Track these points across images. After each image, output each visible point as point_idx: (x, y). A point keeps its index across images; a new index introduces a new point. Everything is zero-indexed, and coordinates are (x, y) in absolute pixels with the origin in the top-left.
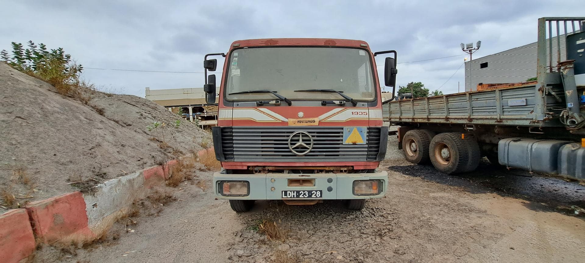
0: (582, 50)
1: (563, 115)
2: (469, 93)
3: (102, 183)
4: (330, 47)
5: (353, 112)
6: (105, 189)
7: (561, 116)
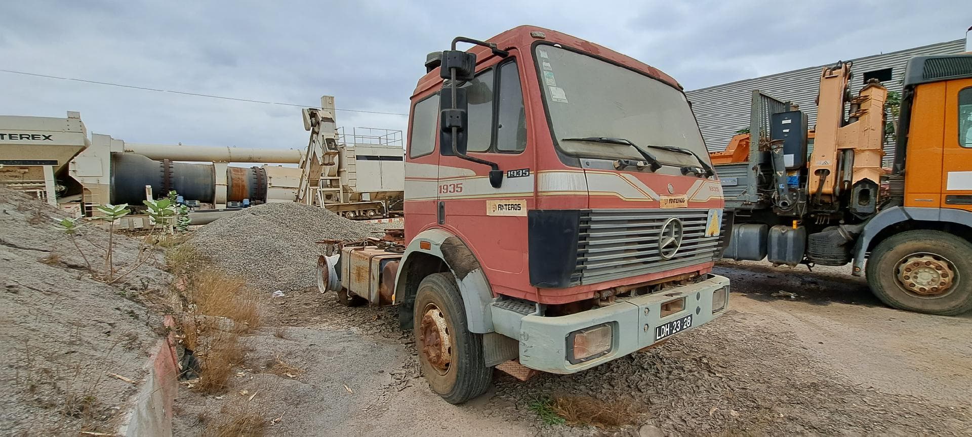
0: (787, 131)
1: (774, 197)
5: (710, 187)
7: (772, 197)
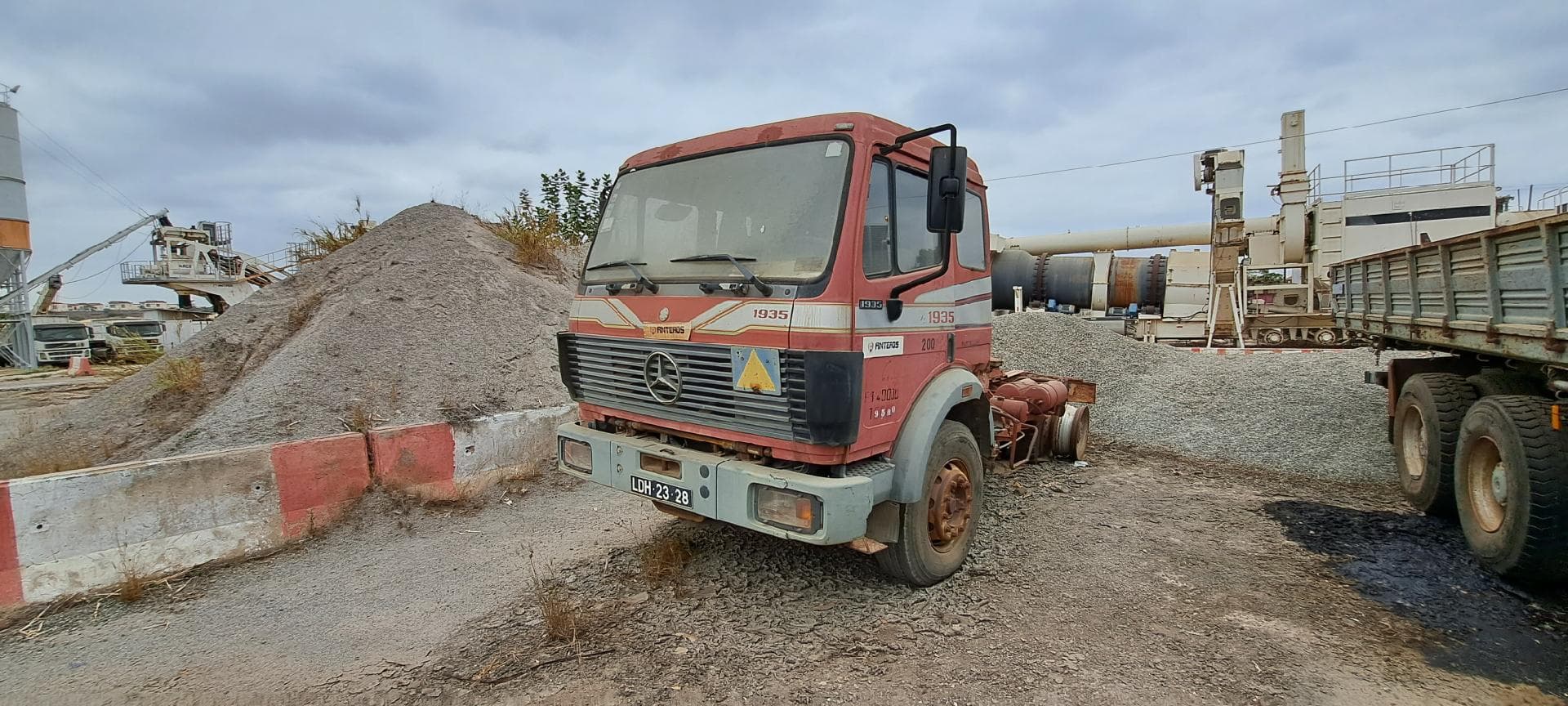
2: (1547, 225)
3: (489, 416)
4: (766, 144)
5: (756, 311)
6: (494, 427)
